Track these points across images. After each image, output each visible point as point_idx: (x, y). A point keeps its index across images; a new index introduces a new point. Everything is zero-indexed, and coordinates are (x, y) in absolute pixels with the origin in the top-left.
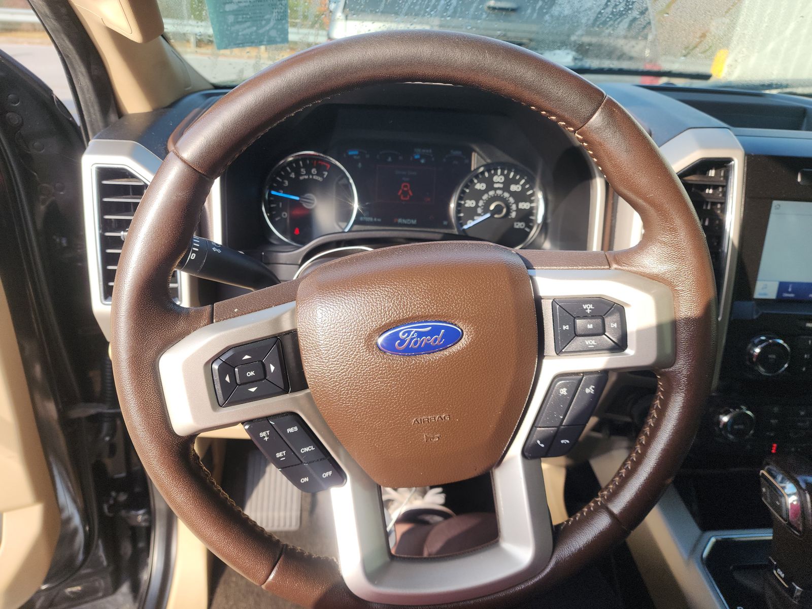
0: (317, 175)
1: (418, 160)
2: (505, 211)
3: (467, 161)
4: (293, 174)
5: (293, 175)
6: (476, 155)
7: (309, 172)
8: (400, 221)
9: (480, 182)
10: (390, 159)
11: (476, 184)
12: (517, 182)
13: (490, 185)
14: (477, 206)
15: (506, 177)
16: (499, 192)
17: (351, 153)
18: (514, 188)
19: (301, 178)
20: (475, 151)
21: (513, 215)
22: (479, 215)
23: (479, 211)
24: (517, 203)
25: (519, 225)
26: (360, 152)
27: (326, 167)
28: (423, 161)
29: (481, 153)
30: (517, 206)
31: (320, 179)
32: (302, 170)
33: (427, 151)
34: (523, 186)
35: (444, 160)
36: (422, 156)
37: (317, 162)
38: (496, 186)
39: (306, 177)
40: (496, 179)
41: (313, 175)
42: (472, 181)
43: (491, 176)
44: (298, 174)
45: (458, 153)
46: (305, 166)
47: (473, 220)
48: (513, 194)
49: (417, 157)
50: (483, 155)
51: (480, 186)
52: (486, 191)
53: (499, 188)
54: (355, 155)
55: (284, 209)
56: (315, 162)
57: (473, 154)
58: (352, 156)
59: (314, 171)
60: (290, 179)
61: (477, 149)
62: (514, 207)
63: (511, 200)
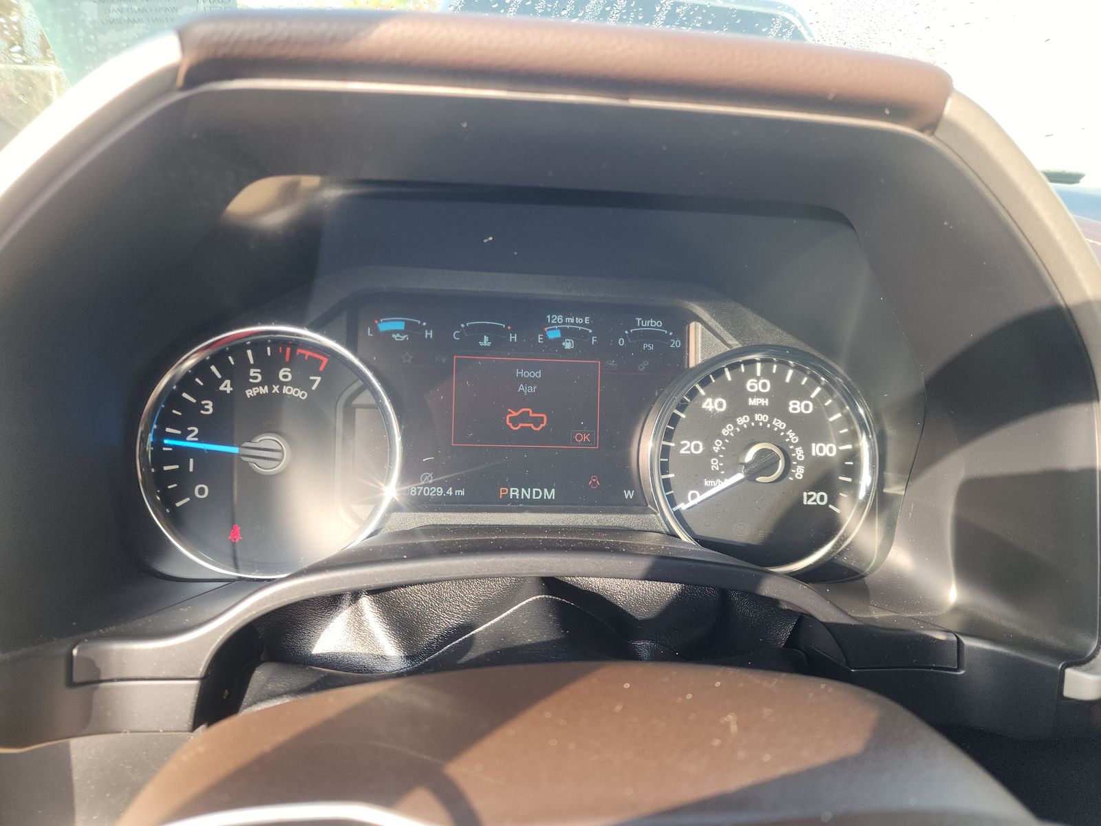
0: (293, 384)
1: (558, 342)
2: (781, 464)
3: (676, 344)
4: (228, 382)
5: (226, 387)
6: (700, 325)
7: (270, 378)
8: (514, 492)
9: (713, 395)
10: (486, 342)
11: (703, 398)
12: (803, 394)
13: (739, 402)
14: (709, 453)
15: (777, 380)
16: (761, 418)
17: (384, 326)
18: (796, 407)
19: (250, 393)
20: (698, 319)
21: (799, 472)
22: (715, 475)
23: (715, 464)
24: (806, 445)
25: (814, 499)
26: (408, 324)
27: (319, 362)
28: (568, 345)
29: (713, 323)
30: (807, 451)
31: (301, 394)
32: (252, 372)
33: (579, 320)
34: (818, 402)
35: (621, 342)
36: (566, 333)
37: (293, 353)
38: (753, 402)
39: (264, 390)
40: (752, 385)
41: (282, 384)
42: (693, 393)
43: (740, 381)
44: (242, 382)
45: (654, 324)
46: (261, 361)
47: (703, 489)
48: (795, 422)
49: (554, 334)
50: (719, 329)
51: (713, 404)
52: (729, 417)
53: (761, 409)
54: (396, 332)
55: (199, 477)
56: (288, 350)
57: (692, 325)
58: (389, 333)
59: (284, 373)
60: (219, 398)
61: (705, 315)
62: (799, 453)
63: (792, 437)
